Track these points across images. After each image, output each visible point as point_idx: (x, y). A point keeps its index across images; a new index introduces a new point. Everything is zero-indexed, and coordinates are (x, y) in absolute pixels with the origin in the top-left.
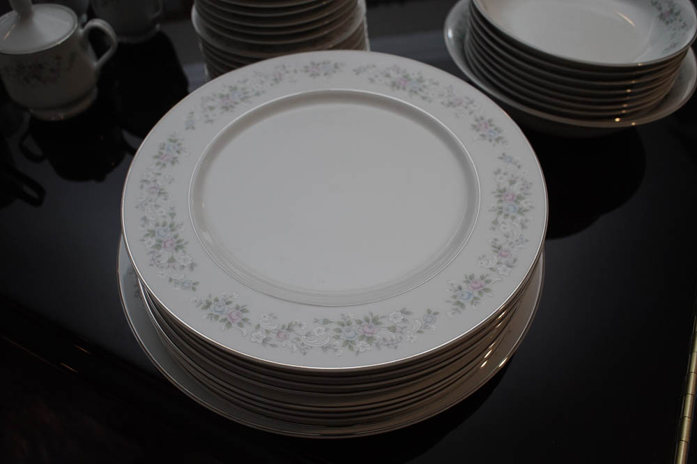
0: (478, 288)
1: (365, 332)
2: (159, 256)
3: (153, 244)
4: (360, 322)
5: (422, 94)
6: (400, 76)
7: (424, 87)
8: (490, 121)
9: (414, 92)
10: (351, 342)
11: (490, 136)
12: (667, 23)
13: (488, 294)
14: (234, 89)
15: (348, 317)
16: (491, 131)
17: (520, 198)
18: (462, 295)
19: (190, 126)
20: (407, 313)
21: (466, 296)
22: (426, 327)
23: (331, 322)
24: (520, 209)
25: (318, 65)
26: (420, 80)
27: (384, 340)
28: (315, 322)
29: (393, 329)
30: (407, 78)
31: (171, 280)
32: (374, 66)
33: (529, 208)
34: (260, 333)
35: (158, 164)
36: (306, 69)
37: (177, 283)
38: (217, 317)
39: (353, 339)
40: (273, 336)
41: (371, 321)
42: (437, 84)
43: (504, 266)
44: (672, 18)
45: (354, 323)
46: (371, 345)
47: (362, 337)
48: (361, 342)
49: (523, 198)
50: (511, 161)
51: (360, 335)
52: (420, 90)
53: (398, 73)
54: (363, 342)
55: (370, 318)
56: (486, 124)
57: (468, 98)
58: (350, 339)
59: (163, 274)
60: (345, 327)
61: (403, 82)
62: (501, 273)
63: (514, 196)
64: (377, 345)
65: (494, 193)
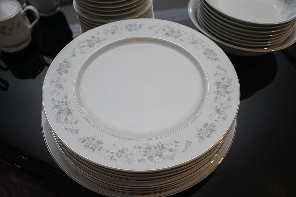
0: (210, 130)
1: (158, 152)
2: (60, 118)
3: (57, 112)
4: (155, 147)
5: (180, 38)
6: (170, 30)
7: (181, 35)
8: (212, 50)
9: (176, 37)
10: (152, 157)
11: (212, 57)
12: (289, 4)
13: (215, 132)
14: (93, 37)
15: (150, 145)
16: (212, 55)
17: (227, 86)
18: (203, 133)
19: (74, 55)
20: (178, 142)
21: (204, 133)
22: (186, 149)
23: (142, 148)
24: (227, 92)
25: (132, 25)
26: (179, 32)
27: (167, 156)
28: (134, 148)
29: (171, 150)
30: (173, 31)
31: (66, 129)
32: (157, 26)
33: (231, 91)
34: (109, 153)
35: (59, 73)
36: (127, 28)
37: (69, 130)
38: (88, 147)
39: (153, 156)
40: (115, 155)
41: (161, 147)
42: (187, 33)
43: (221, 119)
44: (291, 1)
45: (153, 148)
46: (161, 158)
47: (157, 155)
48: (156, 157)
49: (229, 86)
50: (222, 69)
51: (156, 153)
52: (179, 36)
53: (168, 28)
54: (158, 157)
55: (160, 145)
56: (210, 52)
57: (201, 40)
58: (151, 156)
59: (62, 126)
60: (148, 150)
61: (171, 33)
62: (220, 122)
63: (224, 85)
64: (164, 158)
65: (215, 84)
